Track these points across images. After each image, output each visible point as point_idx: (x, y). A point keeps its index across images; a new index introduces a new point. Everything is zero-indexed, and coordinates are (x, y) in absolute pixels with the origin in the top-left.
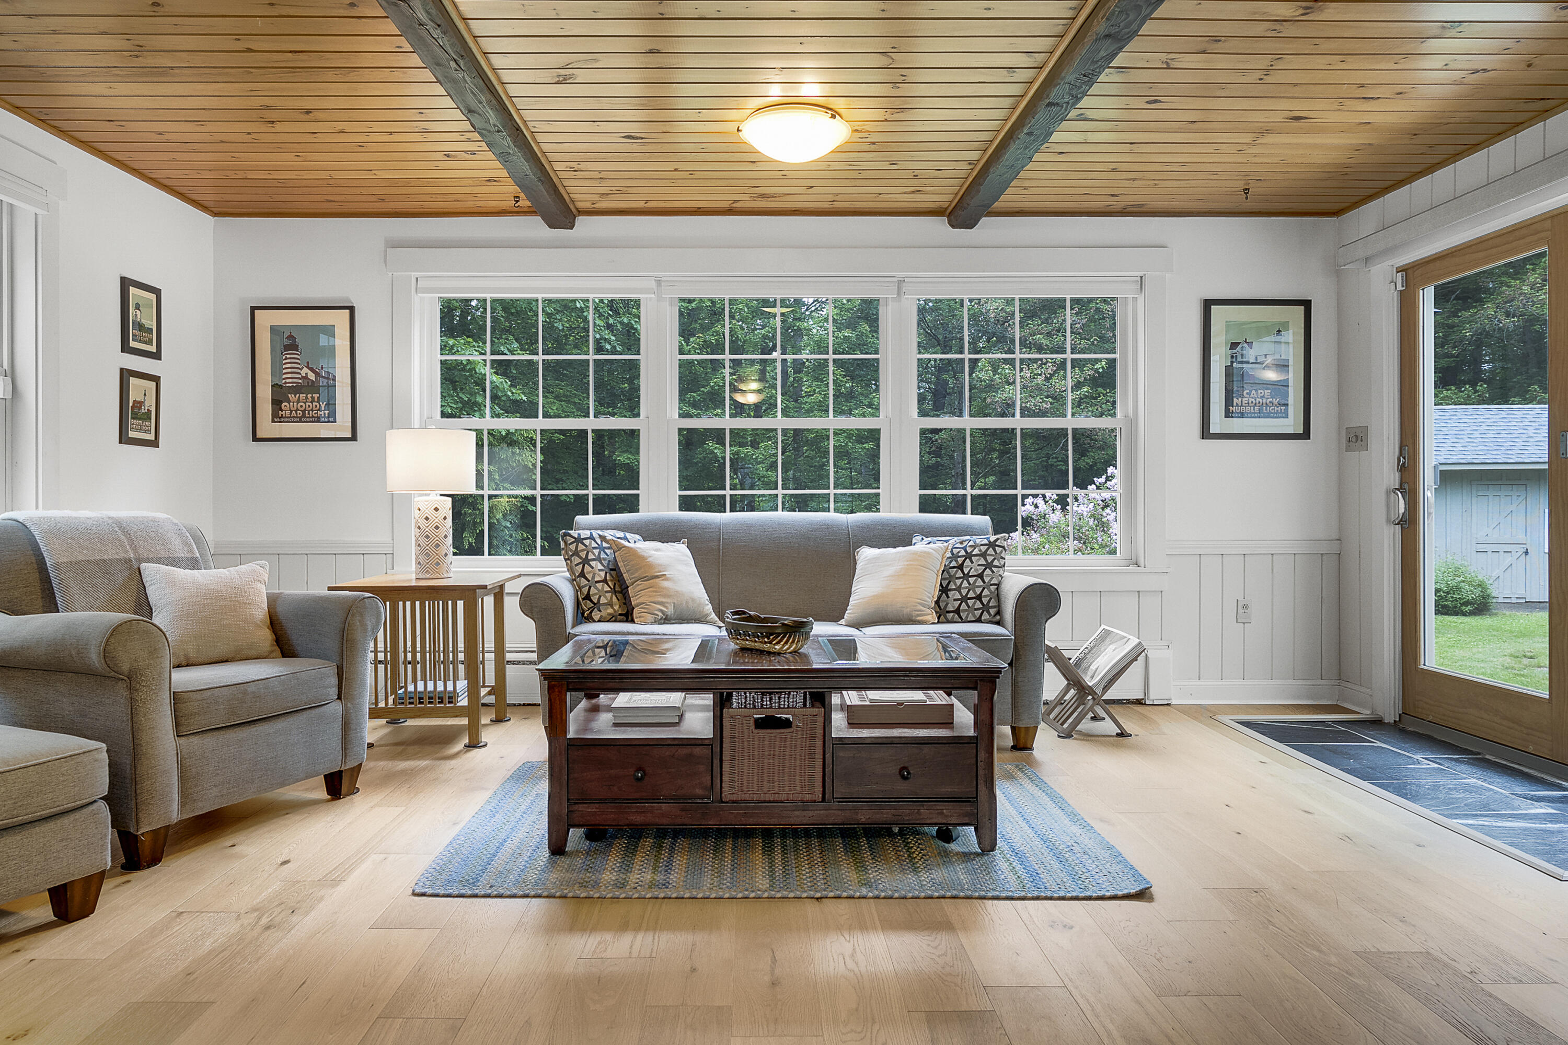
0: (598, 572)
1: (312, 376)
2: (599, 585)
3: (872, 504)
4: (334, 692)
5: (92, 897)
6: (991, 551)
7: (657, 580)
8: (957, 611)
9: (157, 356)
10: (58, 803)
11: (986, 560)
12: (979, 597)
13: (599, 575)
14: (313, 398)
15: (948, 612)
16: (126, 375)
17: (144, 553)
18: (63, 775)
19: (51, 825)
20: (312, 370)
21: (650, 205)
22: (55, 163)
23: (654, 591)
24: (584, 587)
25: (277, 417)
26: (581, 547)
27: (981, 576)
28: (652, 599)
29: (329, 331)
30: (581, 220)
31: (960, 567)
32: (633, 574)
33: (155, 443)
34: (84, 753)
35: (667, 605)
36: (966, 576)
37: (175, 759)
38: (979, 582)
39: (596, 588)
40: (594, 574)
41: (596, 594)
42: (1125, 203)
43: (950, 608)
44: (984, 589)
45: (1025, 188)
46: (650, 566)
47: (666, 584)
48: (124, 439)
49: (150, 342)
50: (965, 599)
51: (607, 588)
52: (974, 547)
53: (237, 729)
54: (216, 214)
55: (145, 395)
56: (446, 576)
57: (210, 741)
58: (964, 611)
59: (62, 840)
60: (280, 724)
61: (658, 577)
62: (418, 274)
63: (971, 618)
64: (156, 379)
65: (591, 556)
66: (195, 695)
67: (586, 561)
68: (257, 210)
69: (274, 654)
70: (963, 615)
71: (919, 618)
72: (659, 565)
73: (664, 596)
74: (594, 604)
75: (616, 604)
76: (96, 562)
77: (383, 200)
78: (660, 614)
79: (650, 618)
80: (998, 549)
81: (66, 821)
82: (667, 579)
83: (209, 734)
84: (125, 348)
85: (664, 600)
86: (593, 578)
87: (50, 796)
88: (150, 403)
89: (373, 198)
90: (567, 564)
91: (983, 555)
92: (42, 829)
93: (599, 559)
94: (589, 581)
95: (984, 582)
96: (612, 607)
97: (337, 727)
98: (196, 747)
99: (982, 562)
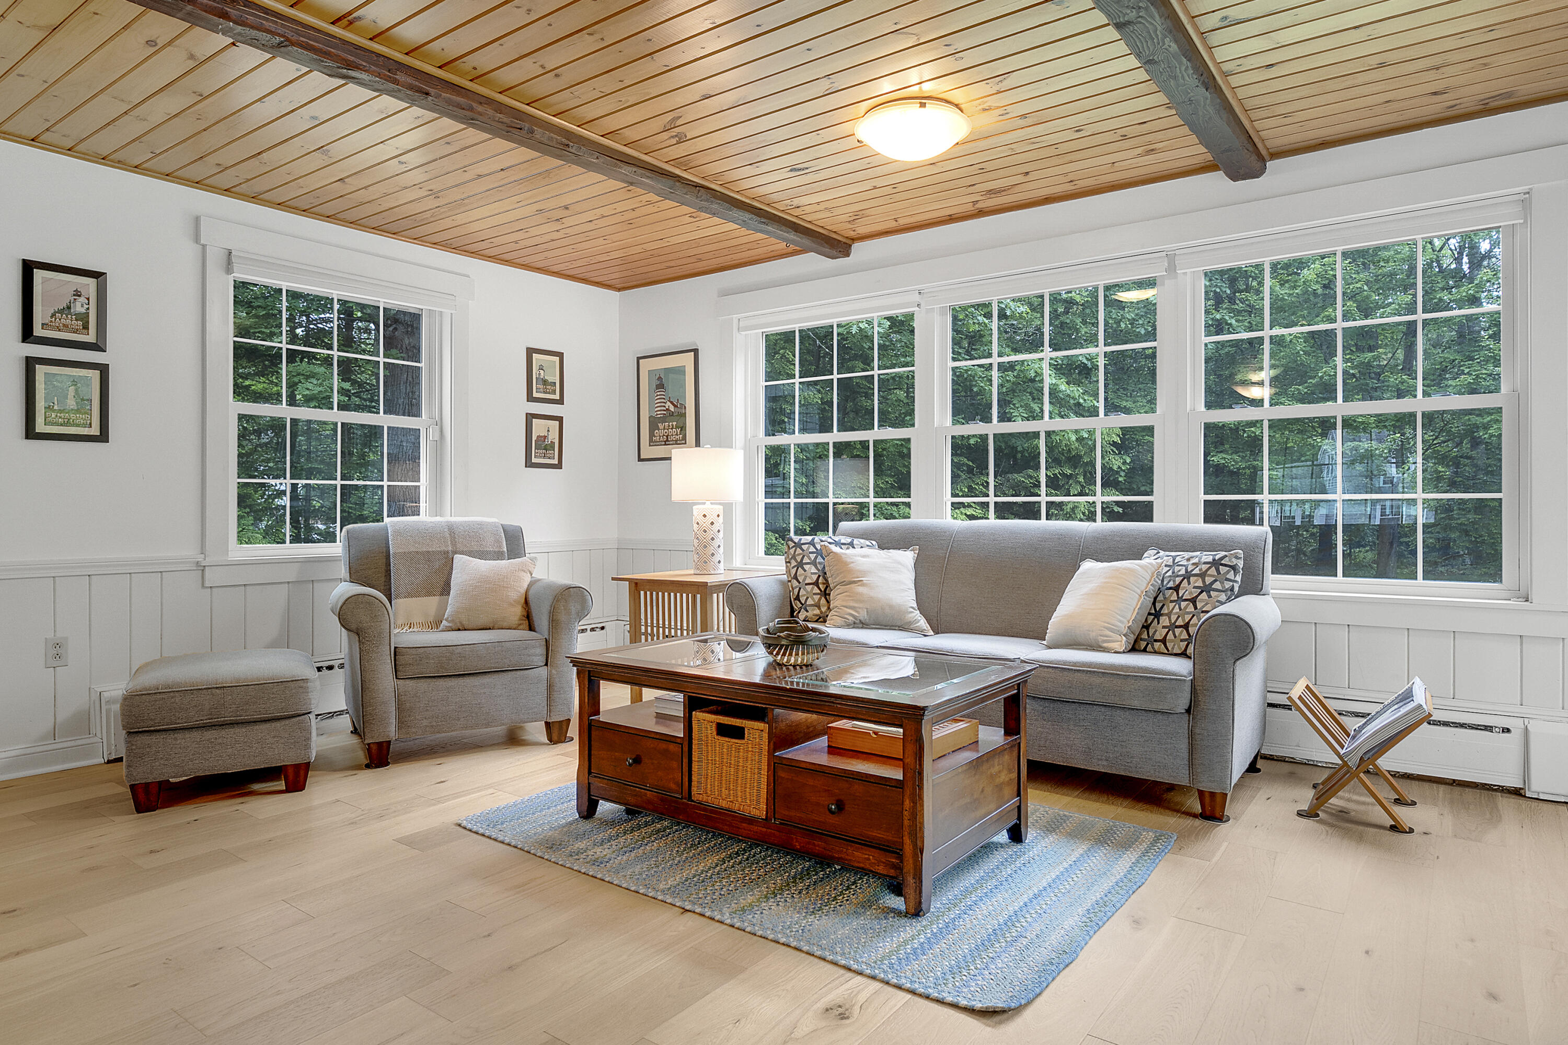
0: (810, 575)
1: (672, 408)
2: (809, 588)
3: (1145, 513)
4: (540, 660)
5: (302, 778)
6: (1213, 571)
7: (852, 586)
8: (1164, 641)
9: (560, 401)
10: (269, 712)
11: (1204, 581)
12: (1186, 626)
13: (810, 578)
14: (672, 425)
15: (1156, 641)
16: (530, 417)
17: (460, 547)
18: (273, 694)
19: (268, 725)
20: (672, 403)
21: (902, 222)
22: (468, 276)
23: (847, 596)
24: (796, 587)
25: (652, 442)
26: (799, 551)
27: (1193, 601)
28: (844, 604)
29: (680, 371)
30: (856, 247)
31: (1176, 589)
32: (835, 578)
33: (559, 466)
34: (292, 681)
35: (858, 610)
36: (1180, 599)
37: (393, 694)
38: (1191, 608)
39: (805, 589)
40: (806, 577)
41: (804, 595)
42: (1482, 96)
43: (1157, 637)
44: (1193, 616)
45: (1286, 116)
46: (850, 571)
47: (861, 589)
48: (529, 464)
49: (554, 392)
50: (1172, 627)
51: (816, 590)
52: (1196, 565)
53: (447, 679)
54: (619, 290)
55: (548, 431)
56: (713, 572)
57: (423, 685)
58: (1171, 641)
59: (274, 737)
60: (486, 679)
61: (854, 582)
62: (739, 316)
63: (1177, 651)
64: (560, 419)
65: (806, 560)
66: (414, 651)
67: (800, 565)
68: (638, 282)
69: (521, 627)
70: (1170, 645)
71: (1105, 645)
72: (859, 571)
73: (857, 601)
74: (803, 604)
75: (823, 606)
76: (422, 553)
77: (700, 260)
78: (851, 618)
79: (839, 621)
80: (1223, 570)
81: (278, 724)
82: (863, 585)
83: (422, 680)
84: (530, 398)
85: (856, 605)
86: (804, 580)
87: (263, 706)
88: (554, 437)
89: (693, 260)
90: (787, 567)
91: (1202, 575)
92: (261, 727)
93: (814, 563)
94: (799, 583)
95: (1196, 608)
96: (819, 608)
97: (543, 688)
98: (410, 689)
99: (1200, 583)
